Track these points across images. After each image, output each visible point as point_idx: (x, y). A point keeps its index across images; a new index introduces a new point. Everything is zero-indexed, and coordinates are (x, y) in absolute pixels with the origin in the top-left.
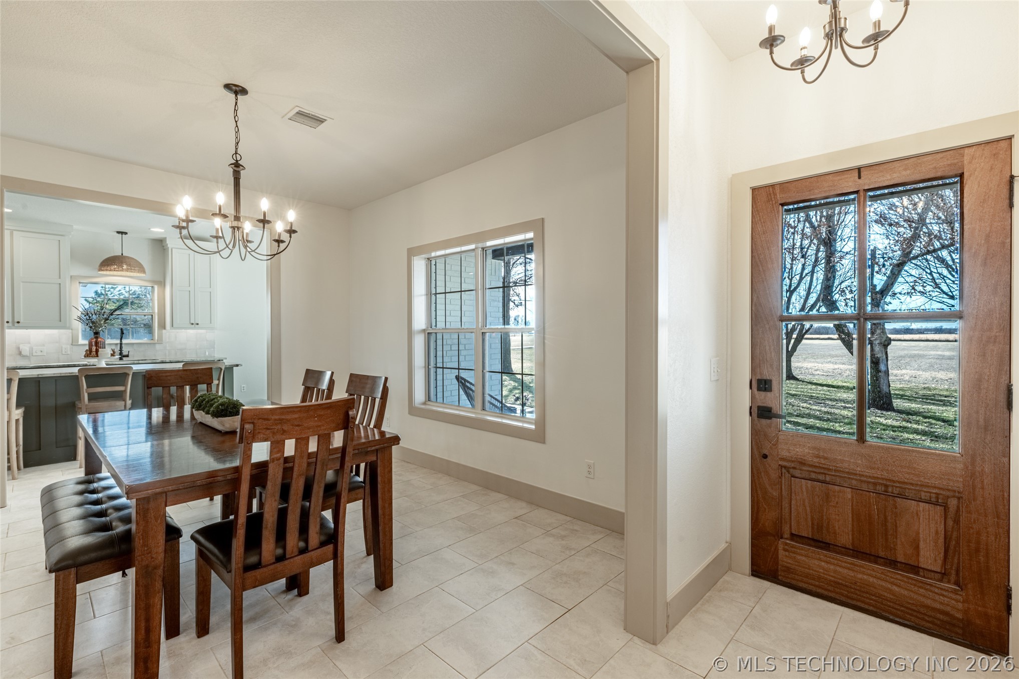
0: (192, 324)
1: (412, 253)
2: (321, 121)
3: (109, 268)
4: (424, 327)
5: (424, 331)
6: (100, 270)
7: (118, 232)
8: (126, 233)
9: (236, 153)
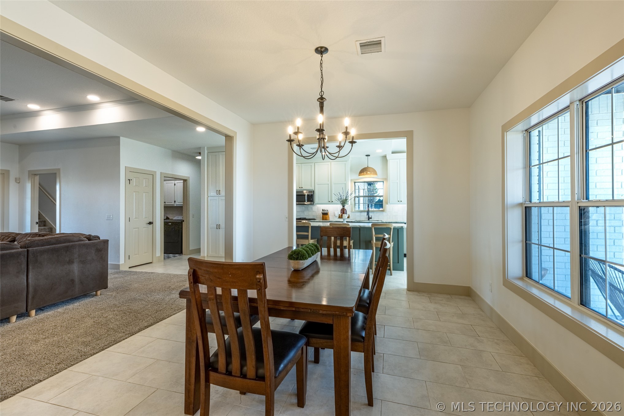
0: (399, 201)
1: (506, 128)
2: (378, 43)
3: (363, 174)
4: (521, 200)
5: (521, 204)
6: (359, 175)
7: (366, 156)
8: (369, 155)
9: (322, 91)
